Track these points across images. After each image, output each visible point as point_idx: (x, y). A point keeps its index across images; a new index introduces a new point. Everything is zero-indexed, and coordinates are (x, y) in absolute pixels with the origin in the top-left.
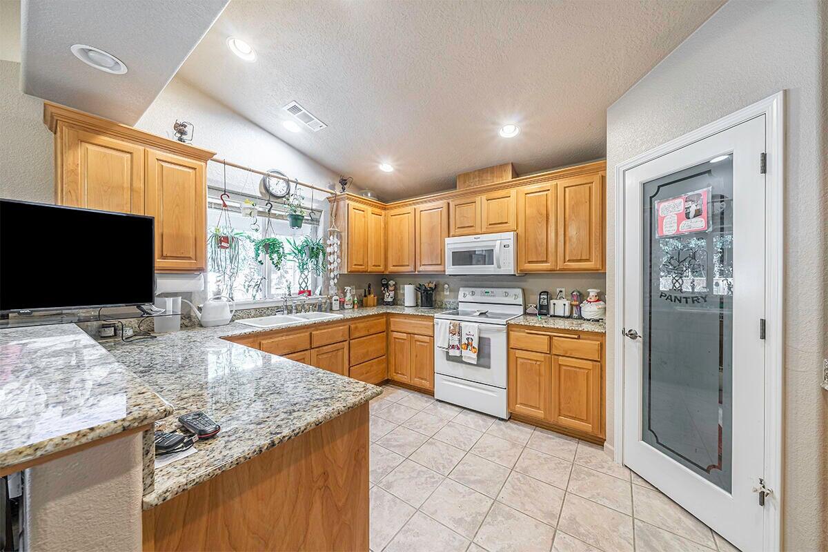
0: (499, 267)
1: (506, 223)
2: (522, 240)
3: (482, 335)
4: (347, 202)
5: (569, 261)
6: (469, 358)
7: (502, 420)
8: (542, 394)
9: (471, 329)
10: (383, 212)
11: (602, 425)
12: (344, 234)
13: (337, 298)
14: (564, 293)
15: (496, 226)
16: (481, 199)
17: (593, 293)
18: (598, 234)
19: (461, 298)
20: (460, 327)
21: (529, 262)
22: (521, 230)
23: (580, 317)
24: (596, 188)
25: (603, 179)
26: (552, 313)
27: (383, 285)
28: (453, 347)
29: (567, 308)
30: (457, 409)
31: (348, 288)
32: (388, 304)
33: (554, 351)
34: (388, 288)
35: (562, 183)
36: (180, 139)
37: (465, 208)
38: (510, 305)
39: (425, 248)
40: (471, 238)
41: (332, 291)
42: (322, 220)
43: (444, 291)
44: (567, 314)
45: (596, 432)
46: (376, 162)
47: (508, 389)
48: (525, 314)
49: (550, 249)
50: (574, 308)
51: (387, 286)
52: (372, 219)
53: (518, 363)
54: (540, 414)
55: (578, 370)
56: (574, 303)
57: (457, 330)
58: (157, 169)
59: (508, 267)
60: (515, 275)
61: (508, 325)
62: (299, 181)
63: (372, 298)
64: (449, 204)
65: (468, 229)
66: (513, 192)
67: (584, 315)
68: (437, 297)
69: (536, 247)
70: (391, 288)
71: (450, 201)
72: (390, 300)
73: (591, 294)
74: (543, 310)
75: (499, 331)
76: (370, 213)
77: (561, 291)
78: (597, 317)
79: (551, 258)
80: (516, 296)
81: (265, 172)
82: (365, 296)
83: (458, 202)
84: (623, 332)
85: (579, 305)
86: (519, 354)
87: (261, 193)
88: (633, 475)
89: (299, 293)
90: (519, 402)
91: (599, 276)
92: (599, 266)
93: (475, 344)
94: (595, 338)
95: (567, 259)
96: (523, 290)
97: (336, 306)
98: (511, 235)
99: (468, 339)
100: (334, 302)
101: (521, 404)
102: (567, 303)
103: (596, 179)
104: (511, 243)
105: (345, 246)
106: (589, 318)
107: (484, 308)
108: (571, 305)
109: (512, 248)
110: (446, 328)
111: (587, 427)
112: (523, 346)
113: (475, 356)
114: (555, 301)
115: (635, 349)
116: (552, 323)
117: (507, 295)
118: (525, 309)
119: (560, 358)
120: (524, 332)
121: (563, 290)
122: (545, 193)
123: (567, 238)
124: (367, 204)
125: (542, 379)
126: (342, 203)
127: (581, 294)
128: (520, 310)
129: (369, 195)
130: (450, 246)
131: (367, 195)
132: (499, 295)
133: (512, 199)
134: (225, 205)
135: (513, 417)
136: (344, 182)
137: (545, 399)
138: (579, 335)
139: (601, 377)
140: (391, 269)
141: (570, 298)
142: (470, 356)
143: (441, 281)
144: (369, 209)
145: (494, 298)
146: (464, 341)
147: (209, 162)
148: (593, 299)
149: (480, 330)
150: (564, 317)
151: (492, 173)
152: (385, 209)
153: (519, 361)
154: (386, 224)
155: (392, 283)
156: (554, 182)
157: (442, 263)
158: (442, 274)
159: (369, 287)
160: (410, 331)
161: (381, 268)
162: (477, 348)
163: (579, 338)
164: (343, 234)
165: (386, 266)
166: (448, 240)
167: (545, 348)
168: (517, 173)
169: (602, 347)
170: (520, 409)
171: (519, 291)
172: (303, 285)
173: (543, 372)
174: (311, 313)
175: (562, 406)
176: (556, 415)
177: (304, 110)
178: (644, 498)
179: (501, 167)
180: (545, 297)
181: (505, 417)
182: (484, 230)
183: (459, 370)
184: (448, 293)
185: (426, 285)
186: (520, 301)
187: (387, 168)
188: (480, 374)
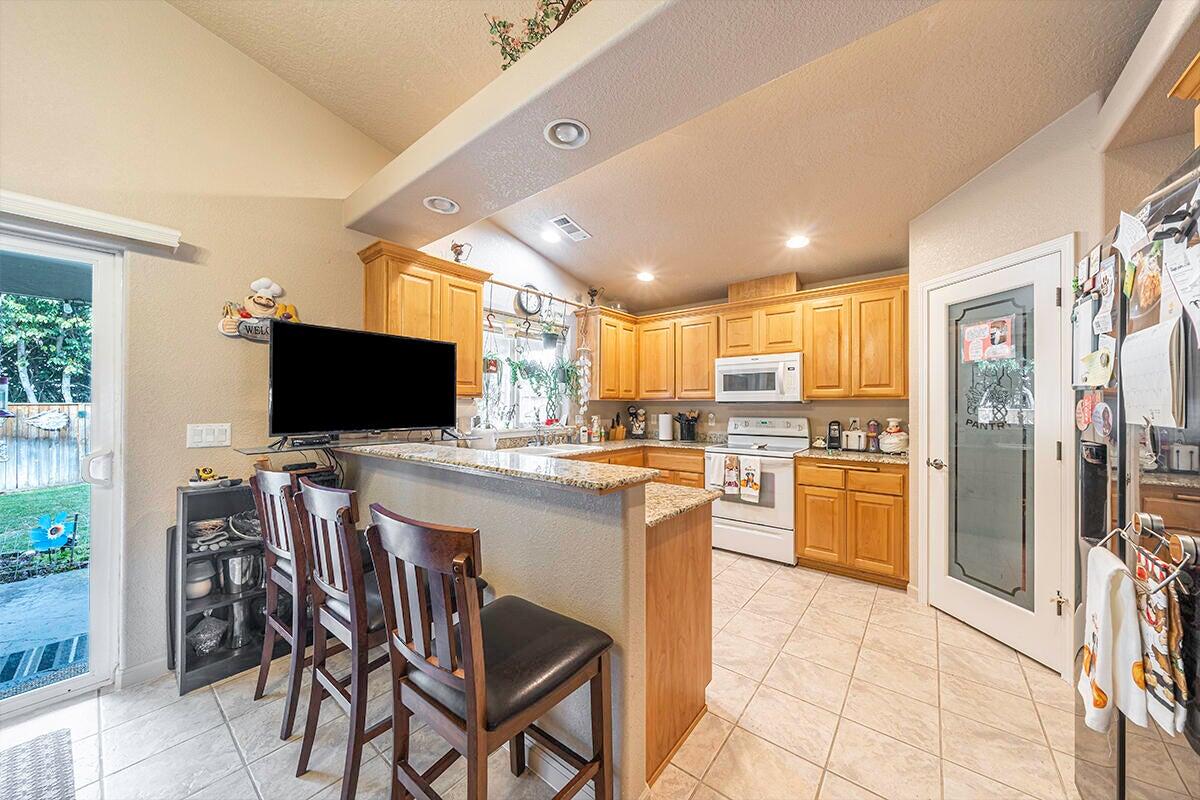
0: (782, 393)
1: (790, 342)
2: (809, 362)
3: (764, 471)
4: (600, 316)
5: (866, 386)
6: (749, 496)
7: (789, 565)
8: (837, 535)
9: (752, 464)
10: (634, 327)
11: (904, 566)
12: (597, 355)
13: (585, 428)
14: (858, 423)
15: (777, 346)
16: (759, 315)
17: (893, 422)
18: (899, 356)
19: (731, 429)
20: (739, 462)
21: (818, 387)
22: (808, 351)
23: (879, 451)
24: (897, 305)
25: (905, 294)
26: (844, 446)
27: (631, 415)
28: (730, 484)
29: (863, 439)
30: (733, 555)
31: (595, 418)
32: (638, 437)
33: (850, 486)
34: (636, 417)
35: (857, 297)
36: (457, 260)
37: (740, 324)
38: (792, 438)
39: (687, 369)
40: (748, 359)
41: (579, 421)
42: (569, 337)
43: (707, 422)
44: (863, 447)
45: (897, 572)
46: (633, 270)
47: (796, 531)
48: (811, 447)
49: (843, 373)
50: (871, 440)
51: (635, 415)
52: (623, 335)
53: (808, 500)
54: (833, 557)
55: (877, 506)
56: (870, 434)
57: (734, 464)
58: (449, 294)
59: (794, 394)
60: (800, 402)
61: (795, 458)
62: (554, 296)
63: (621, 429)
64: (718, 318)
65: (742, 349)
66: (798, 306)
67: (884, 448)
68: (699, 429)
69: (826, 370)
70: (641, 419)
71: (719, 315)
72: (640, 432)
73: (891, 424)
74: (834, 443)
75: (784, 465)
76: (621, 328)
77: (855, 421)
78: (898, 450)
79: (845, 382)
80: (800, 427)
81: (520, 287)
82: (613, 427)
83: (729, 317)
84: (928, 463)
85: (876, 437)
86: (808, 490)
87: (516, 310)
88: (939, 613)
89: (547, 424)
90: (808, 544)
91: (901, 403)
92: (901, 392)
93: (757, 479)
94: (897, 470)
95: (864, 383)
96: (809, 420)
97: (584, 438)
98: (797, 356)
99: (748, 474)
100: (582, 434)
101: (810, 547)
102: (863, 435)
103: (897, 294)
104: (797, 365)
105: (596, 368)
106: (888, 451)
107: (762, 441)
108: (867, 436)
109: (797, 373)
110: (720, 464)
111: (888, 569)
112: (813, 481)
113: (757, 493)
114: (848, 433)
115: (940, 480)
116: (844, 457)
117: (789, 426)
118: (811, 443)
119: (857, 493)
120: (815, 466)
121: (858, 419)
122: (837, 308)
123: (863, 360)
124: (618, 318)
125: (836, 518)
126: (592, 318)
127: (878, 424)
128: (806, 444)
129: (619, 306)
130: (720, 368)
131: (615, 307)
132: (779, 426)
133: (798, 315)
134: (491, 327)
135: (801, 562)
136: (593, 293)
137: (839, 542)
138: (878, 467)
139: (904, 514)
140: (644, 395)
141: (866, 429)
142: (751, 493)
143: (705, 409)
144: (621, 324)
145: (773, 429)
146: (744, 477)
147: (486, 283)
148: (894, 430)
149: (762, 464)
150: (859, 451)
151: (772, 282)
152: (636, 323)
153: (809, 497)
154: (638, 340)
155: (641, 411)
156: (848, 296)
157: (711, 387)
158: (711, 401)
159: (618, 416)
160: (673, 468)
161: (632, 394)
162: (758, 483)
163: (878, 471)
164: (594, 354)
165: (637, 392)
166: (718, 362)
167: (839, 483)
168: (801, 285)
169: (904, 481)
170: (810, 552)
171: (804, 422)
172: (551, 413)
173: (836, 509)
174: (561, 445)
175: (860, 546)
176: (853, 557)
177: (572, 222)
178: (950, 632)
179: (783, 277)
180: (836, 427)
181: (792, 562)
182: (763, 349)
183: (738, 511)
184: (713, 424)
185: (687, 414)
186: (805, 432)
187: (646, 277)
188: (763, 515)
